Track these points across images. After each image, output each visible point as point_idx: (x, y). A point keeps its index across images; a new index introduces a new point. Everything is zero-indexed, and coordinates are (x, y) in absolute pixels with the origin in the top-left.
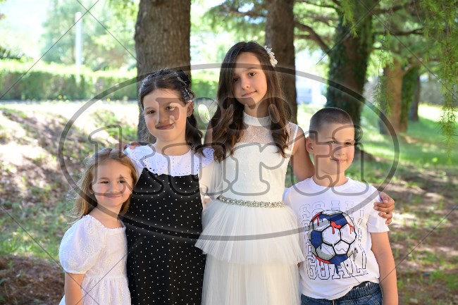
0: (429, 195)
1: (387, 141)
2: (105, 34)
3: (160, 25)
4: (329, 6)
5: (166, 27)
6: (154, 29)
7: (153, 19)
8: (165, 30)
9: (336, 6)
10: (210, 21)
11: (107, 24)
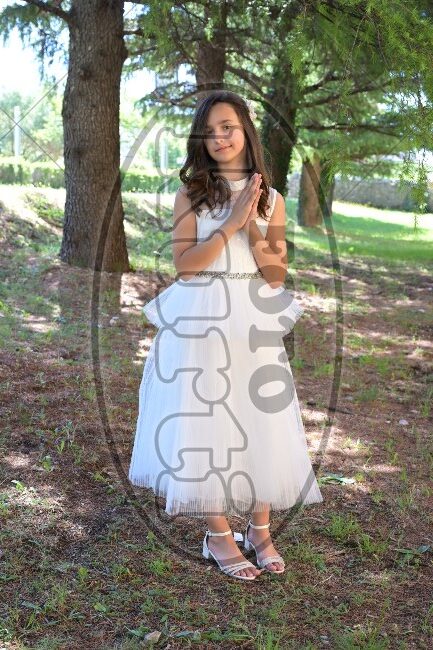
0: (353, 281)
1: (305, 233)
2: (43, 128)
3: (88, 100)
4: (256, 100)
5: (95, 103)
6: (81, 104)
7: (80, 94)
8: (94, 106)
9: (263, 99)
10: (141, 110)
11: (45, 118)
